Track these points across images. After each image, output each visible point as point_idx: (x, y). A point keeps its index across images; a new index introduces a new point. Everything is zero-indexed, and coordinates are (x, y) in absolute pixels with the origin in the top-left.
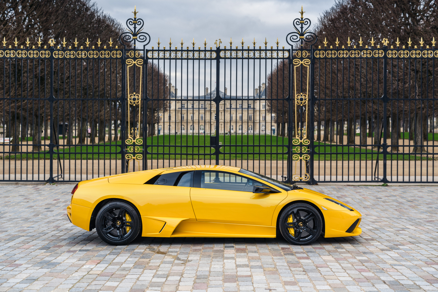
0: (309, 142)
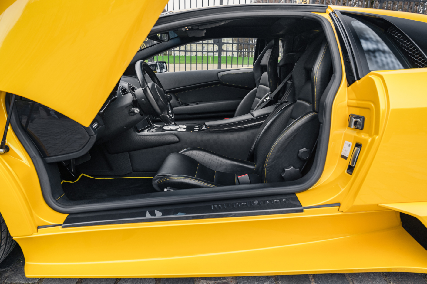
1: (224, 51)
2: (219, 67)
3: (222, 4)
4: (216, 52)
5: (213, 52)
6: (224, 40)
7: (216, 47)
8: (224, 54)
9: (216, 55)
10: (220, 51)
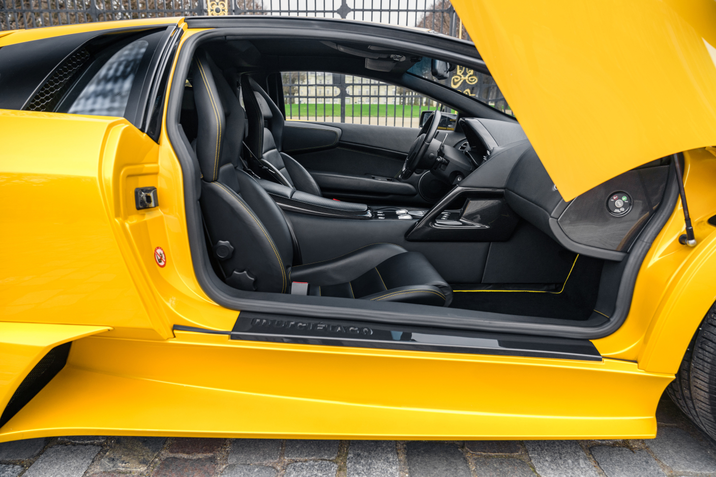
0: (475, 80)
1: (349, 96)
2: (343, 120)
3: (345, 18)
4: (337, 97)
5: (333, 97)
6: (348, 79)
7: (337, 91)
8: (348, 101)
9: (338, 101)
10: (343, 95)
